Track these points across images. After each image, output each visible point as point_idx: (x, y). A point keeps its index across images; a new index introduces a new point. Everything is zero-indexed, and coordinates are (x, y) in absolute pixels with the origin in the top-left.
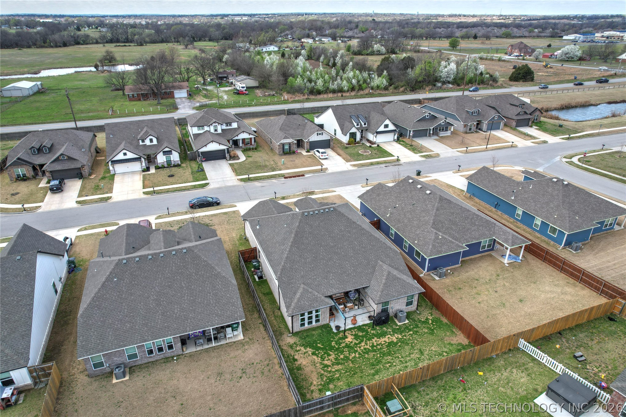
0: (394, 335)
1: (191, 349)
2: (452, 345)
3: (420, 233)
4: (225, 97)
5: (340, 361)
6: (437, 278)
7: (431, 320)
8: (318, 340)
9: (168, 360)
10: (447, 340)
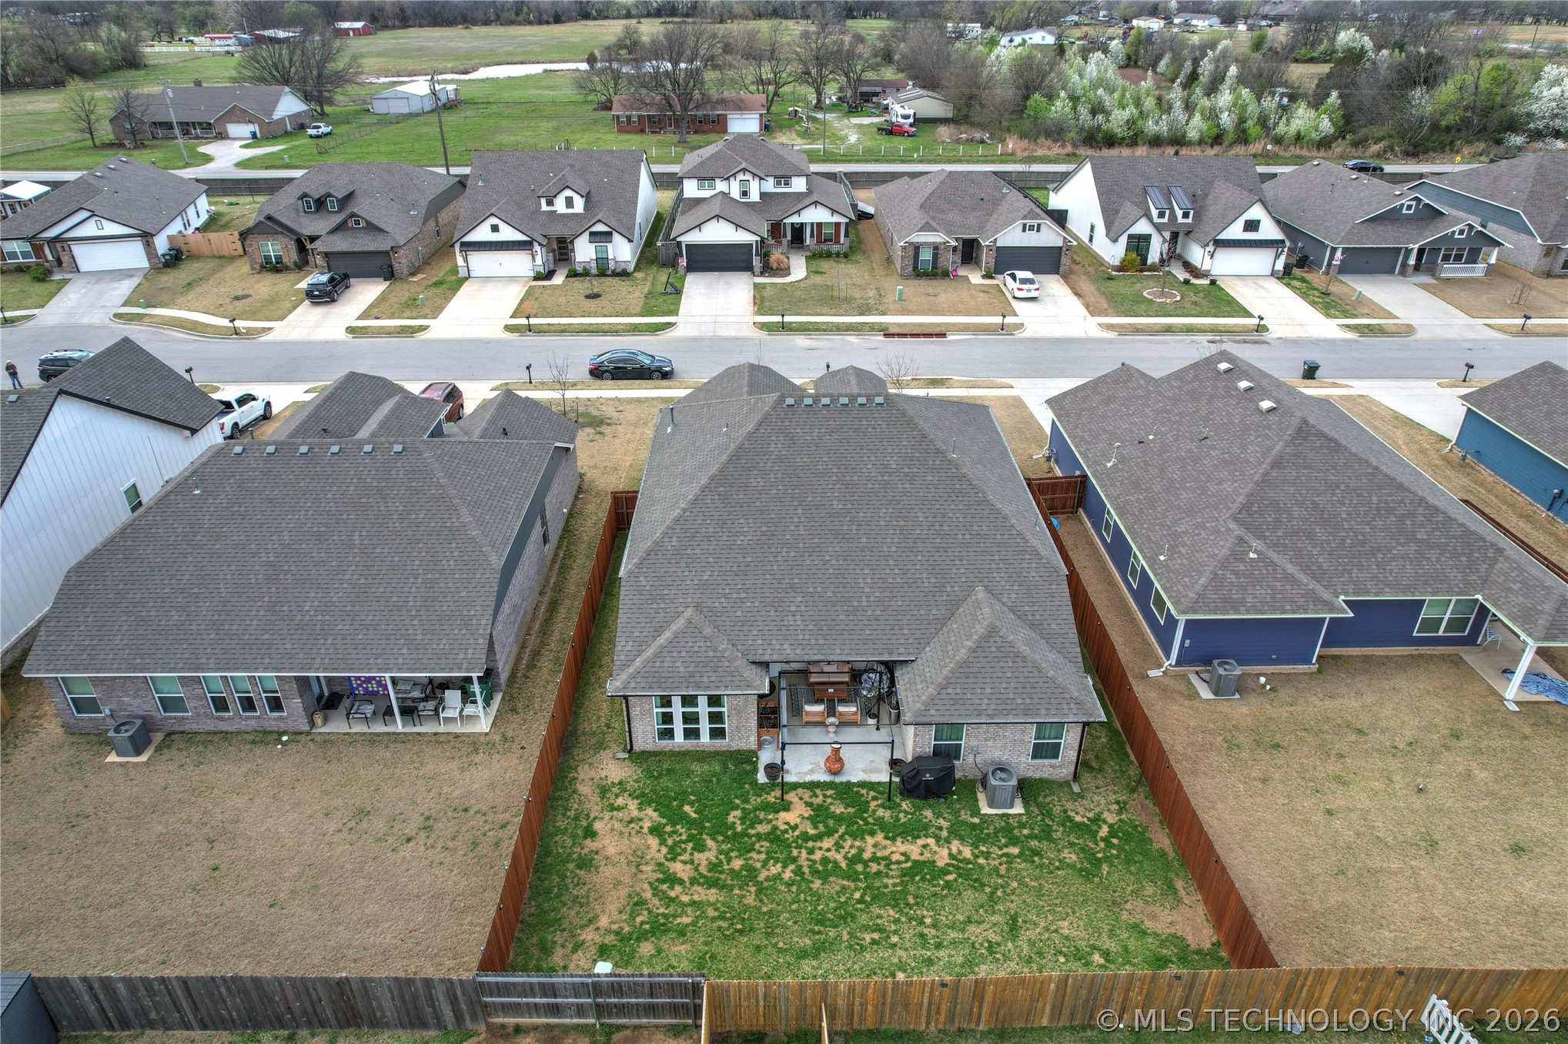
0: (948, 841)
1: (337, 726)
2: (1144, 933)
3: (1186, 532)
4: (853, 138)
5: (723, 877)
6: (1205, 693)
7: (1111, 826)
8: (692, 794)
9: (266, 737)
10: (1133, 911)
